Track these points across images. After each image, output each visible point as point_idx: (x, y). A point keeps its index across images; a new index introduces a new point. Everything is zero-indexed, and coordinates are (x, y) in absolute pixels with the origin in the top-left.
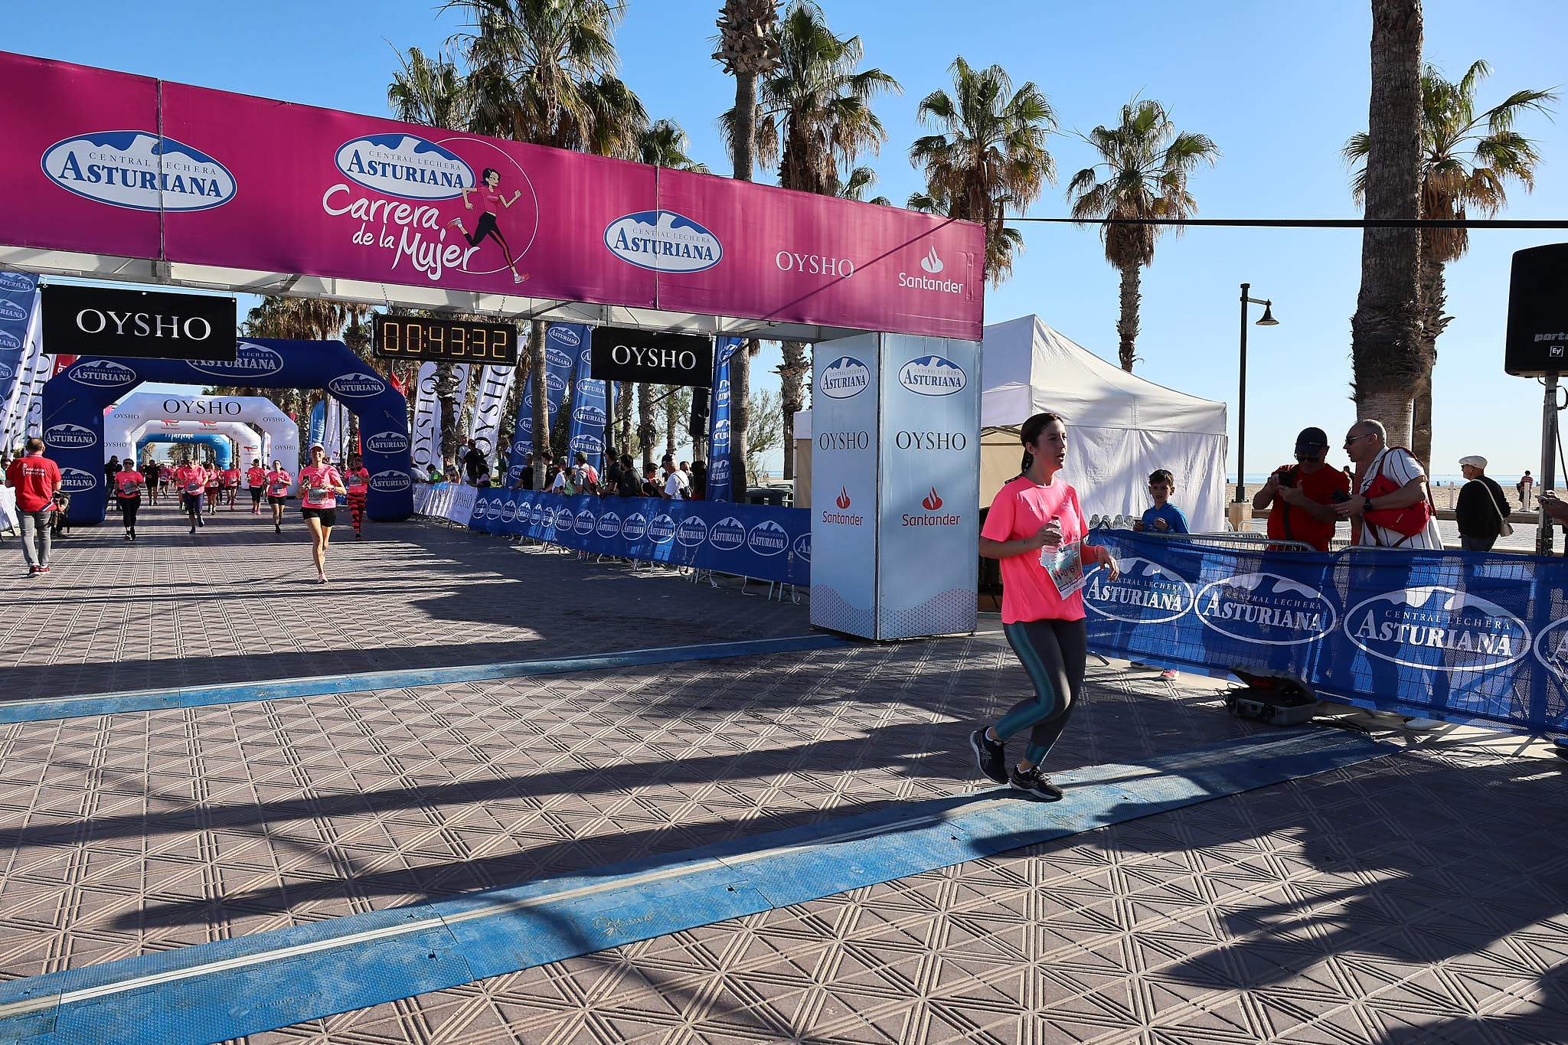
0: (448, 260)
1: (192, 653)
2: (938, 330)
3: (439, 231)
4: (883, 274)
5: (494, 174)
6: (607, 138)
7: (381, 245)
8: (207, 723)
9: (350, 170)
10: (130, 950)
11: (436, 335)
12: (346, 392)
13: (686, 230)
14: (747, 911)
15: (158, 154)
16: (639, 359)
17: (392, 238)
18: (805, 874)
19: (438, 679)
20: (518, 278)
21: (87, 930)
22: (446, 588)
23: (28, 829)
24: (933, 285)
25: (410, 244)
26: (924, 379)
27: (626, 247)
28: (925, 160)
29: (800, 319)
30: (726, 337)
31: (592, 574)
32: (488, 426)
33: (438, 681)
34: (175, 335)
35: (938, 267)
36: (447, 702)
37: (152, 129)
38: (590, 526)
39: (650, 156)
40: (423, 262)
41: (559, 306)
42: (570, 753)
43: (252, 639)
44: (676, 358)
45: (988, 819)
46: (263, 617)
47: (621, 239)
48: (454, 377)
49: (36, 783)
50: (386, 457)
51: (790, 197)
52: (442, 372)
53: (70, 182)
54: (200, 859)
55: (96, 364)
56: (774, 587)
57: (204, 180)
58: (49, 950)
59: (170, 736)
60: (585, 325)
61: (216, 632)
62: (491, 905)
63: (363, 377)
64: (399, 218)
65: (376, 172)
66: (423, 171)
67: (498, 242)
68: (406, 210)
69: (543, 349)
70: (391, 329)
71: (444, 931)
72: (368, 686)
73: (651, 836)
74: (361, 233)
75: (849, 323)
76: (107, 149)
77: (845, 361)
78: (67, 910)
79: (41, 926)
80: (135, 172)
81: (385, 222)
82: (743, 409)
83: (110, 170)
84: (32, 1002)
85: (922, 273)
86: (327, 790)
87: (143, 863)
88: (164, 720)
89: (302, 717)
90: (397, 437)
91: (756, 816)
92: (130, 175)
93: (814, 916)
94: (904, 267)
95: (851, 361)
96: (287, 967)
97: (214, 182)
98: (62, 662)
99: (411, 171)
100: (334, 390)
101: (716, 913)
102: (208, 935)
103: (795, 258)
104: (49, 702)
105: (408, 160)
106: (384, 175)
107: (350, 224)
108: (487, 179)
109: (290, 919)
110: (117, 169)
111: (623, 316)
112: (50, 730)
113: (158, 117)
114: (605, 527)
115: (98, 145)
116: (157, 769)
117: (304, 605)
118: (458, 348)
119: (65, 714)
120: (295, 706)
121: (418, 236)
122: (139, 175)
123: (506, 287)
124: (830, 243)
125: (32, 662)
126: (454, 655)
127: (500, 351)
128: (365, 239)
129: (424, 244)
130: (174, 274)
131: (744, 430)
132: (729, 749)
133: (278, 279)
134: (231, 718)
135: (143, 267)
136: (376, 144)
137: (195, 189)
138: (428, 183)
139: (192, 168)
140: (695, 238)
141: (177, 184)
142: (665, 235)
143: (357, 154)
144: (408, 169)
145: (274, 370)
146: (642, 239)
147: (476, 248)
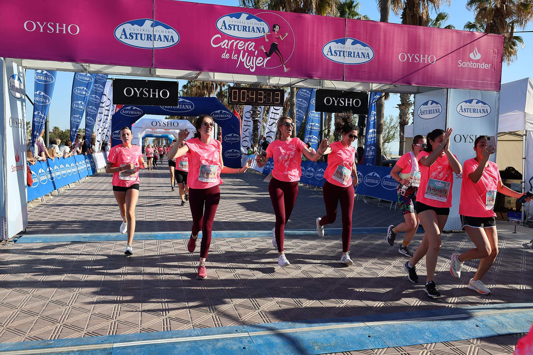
0: (258, 63)
1: (159, 219)
2: (477, 86)
3: (255, 51)
4: (450, 61)
5: (277, 27)
6: (324, 7)
7: (232, 58)
8: (164, 247)
9: (221, 28)
10: (136, 330)
11: (252, 94)
12: (217, 118)
13: (358, 46)
14: (376, 347)
15: (153, 27)
16: (336, 102)
17: (236, 55)
18: (404, 334)
19: (249, 235)
20: (285, 70)
21: (122, 321)
22: (253, 198)
23: (104, 281)
24: (475, 66)
25: (243, 58)
26: (469, 110)
27: (332, 55)
28: (474, 7)
29: (409, 83)
30: (375, 92)
31: (313, 195)
32: (271, 131)
33: (249, 236)
34: (157, 97)
35: (478, 57)
36: (252, 245)
37: (151, 18)
38: (312, 174)
39: (343, 13)
40: (248, 64)
41: (302, 81)
42: (301, 270)
43: (180, 215)
44: (352, 102)
45: (495, 319)
47: (329, 51)
48: (259, 111)
50: (231, 144)
51: (406, 28)
52: (254, 109)
53: (124, 40)
55: (129, 108)
56: (393, 204)
57: (168, 36)
58: (110, 326)
59: (151, 250)
60: (313, 89)
61: (168, 212)
62: (268, 330)
63: (223, 111)
64: (240, 47)
65: (231, 29)
66: (249, 27)
67: (279, 56)
68: (242, 44)
69: (295, 99)
70: (235, 93)
71: (249, 339)
72: (223, 236)
73: (334, 309)
74: (225, 54)
75: (433, 84)
76: (136, 26)
77: (430, 102)
78: (116, 312)
79: (107, 317)
80: (145, 34)
81: (234, 49)
82: (381, 124)
83: (137, 34)
84: (104, 345)
85: (470, 60)
88: (149, 244)
90: (236, 136)
91: (381, 306)
92: (143, 36)
93: (407, 353)
94: (461, 57)
95: (433, 102)
96: (190, 344)
97: (172, 37)
98: (115, 220)
99: (245, 28)
100: (213, 117)
101: (362, 346)
102: (163, 328)
103: (408, 56)
104: (111, 234)
105: (244, 23)
106: (234, 30)
107: (221, 50)
108: (274, 29)
109: (192, 326)
110: (139, 34)
111: (329, 84)
112: (111, 245)
113: (153, 12)
114: (319, 175)
115: (133, 25)
118: (261, 99)
119: (116, 239)
121: (247, 54)
122: (146, 35)
123: (281, 74)
124: (425, 47)
125: (106, 219)
126: (256, 226)
127: (277, 100)
128: (226, 56)
129: (249, 57)
130: (157, 73)
131: (381, 133)
132: (370, 275)
133: (194, 74)
134: (173, 245)
135: (147, 71)
136: (231, 18)
137: (165, 40)
138: (251, 32)
139: (164, 32)
140: (362, 49)
141: (159, 38)
142: (349, 48)
143: (224, 21)
144: (243, 26)
145: (191, 109)
146: (338, 51)
147: (270, 58)
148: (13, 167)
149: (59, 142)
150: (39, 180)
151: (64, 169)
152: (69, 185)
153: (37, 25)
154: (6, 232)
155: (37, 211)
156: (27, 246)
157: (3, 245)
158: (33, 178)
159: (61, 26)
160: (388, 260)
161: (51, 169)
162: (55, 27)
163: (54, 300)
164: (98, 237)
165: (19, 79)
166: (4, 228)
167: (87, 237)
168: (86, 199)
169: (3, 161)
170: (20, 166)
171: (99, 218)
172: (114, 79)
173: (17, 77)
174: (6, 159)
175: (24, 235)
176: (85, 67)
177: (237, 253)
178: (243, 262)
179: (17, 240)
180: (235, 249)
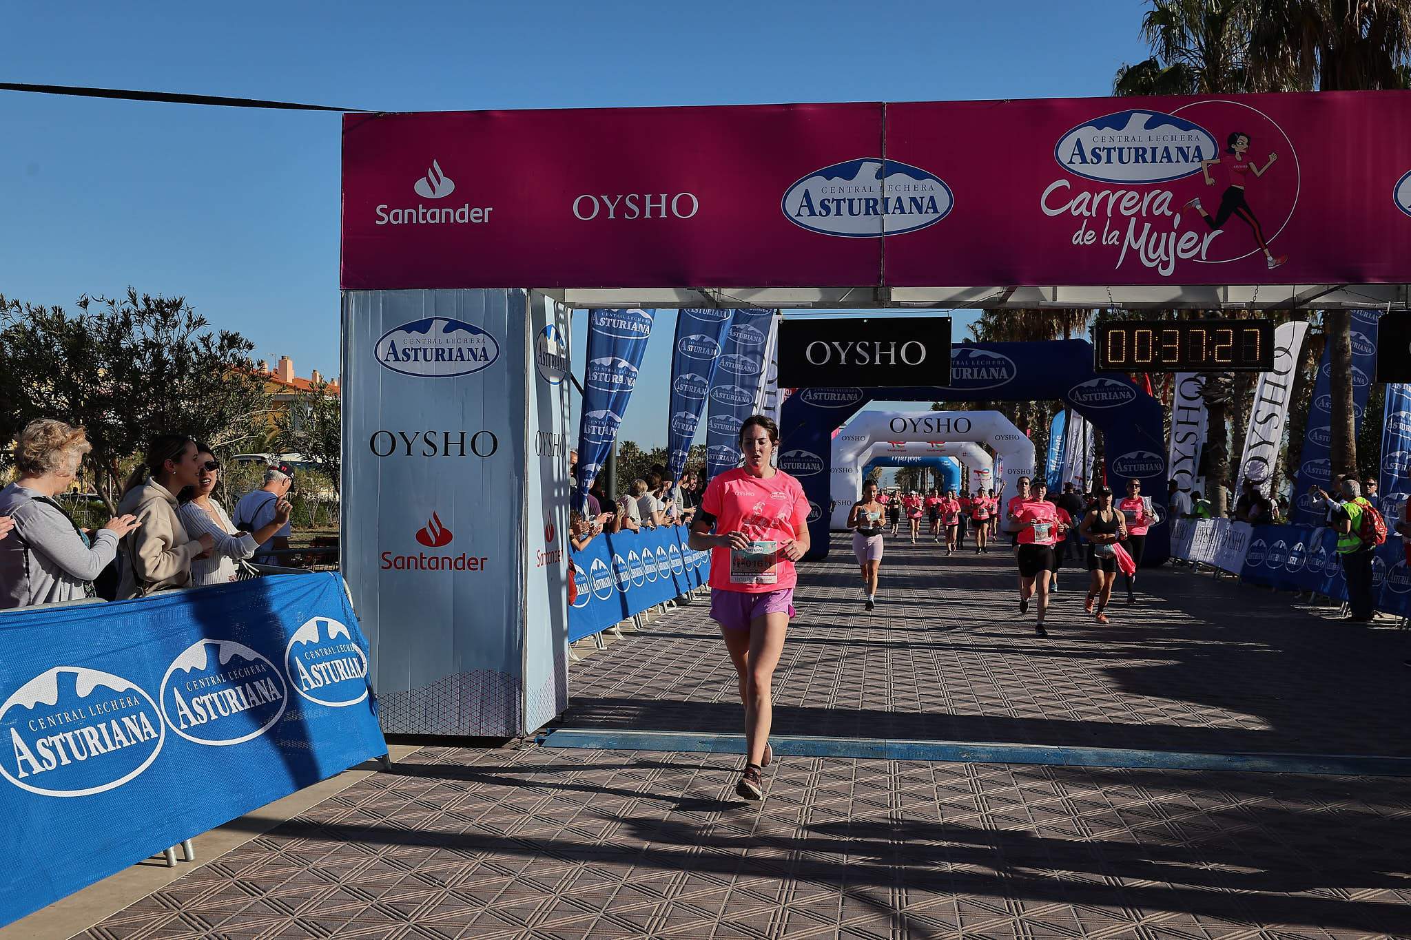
0: (1183, 251)
1: (901, 705)
3: (1173, 216)
5: (1242, 139)
7: (1104, 243)
8: (909, 778)
9: (1071, 162)
11: (1170, 340)
12: (1088, 402)
15: (882, 178)
17: (1117, 233)
20: (1271, 262)
25: (1137, 236)
34: (893, 362)
40: (1152, 256)
41: (1332, 290)
43: (963, 696)
46: (977, 672)
49: (757, 811)
53: (806, 220)
54: (891, 905)
57: (922, 198)
59: (873, 786)
60: (1374, 310)
61: (926, 685)
63: (1109, 382)
64: (1126, 208)
65: (1099, 158)
66: (1154, 150)
67: (1248, 221)
68: (1134, 197)
70: (1117, 338)
72: (1082, 761)
74: (1081, 232)
76: (837, 181)
80: (860, 200)
81: (1109, 215)
83: (838, 202)
87: (841, 898)
88: (869, 769)
89: (1003, 785)
90: (1151, 458)
92: (856, 203)
97: (932, 199)
98: (783, 701)
99: (1140, 151)
100: (1074, 400)
105: (1137, 139)
106: (1109, 161)
107: (1071, 223)
108: (1233, 146)
110: (844, 200)
113: (881, 141)
115: (829, 179)
116: (860, 815)
117: (1022, 662)
118: (1197, 353)
119: (782, 752)
120: (999, 773)
121: (1147, 226)
122: (863, 202)
123: (1255, 275)
126: (1192, 738)
128: (1086, 237)
129: (1155, 234)
130: (894, 298)
133: (995, 292)
134: (933, 777)
135: (866, 293)
136: (1100, 128)
137: (914, 209)
138: (1161, 162)
139: (912, 188)
141: (897, 206)
143: (1079, 143)
144: (1137, 150)
145: (1006, 380)
147: (1219, 232)
150: (592, 590)
152: (662, 604)
153: (602, 202)
154: (521, 716)
155: (587, 670)
156: (569, 754)
157: (514, 749)
158: (579, 584)
159: (655, 200)
161: (620, 559)
162: (641, 204)
163: (634, 883)
164: (736, 743)
165: (558, 336)
166: (518, 706)
167: (710, 743)
168: (707, 645)
169: (521, 540)
170: (556, 552)
172: (781, 322)
173: (553, 331)
174: (527, 534)
175: (560, 728)
176: (711, 294)
177: (1119, 811)
178: (1135, 836)
179: (545, 740)
180: (1116, 799)
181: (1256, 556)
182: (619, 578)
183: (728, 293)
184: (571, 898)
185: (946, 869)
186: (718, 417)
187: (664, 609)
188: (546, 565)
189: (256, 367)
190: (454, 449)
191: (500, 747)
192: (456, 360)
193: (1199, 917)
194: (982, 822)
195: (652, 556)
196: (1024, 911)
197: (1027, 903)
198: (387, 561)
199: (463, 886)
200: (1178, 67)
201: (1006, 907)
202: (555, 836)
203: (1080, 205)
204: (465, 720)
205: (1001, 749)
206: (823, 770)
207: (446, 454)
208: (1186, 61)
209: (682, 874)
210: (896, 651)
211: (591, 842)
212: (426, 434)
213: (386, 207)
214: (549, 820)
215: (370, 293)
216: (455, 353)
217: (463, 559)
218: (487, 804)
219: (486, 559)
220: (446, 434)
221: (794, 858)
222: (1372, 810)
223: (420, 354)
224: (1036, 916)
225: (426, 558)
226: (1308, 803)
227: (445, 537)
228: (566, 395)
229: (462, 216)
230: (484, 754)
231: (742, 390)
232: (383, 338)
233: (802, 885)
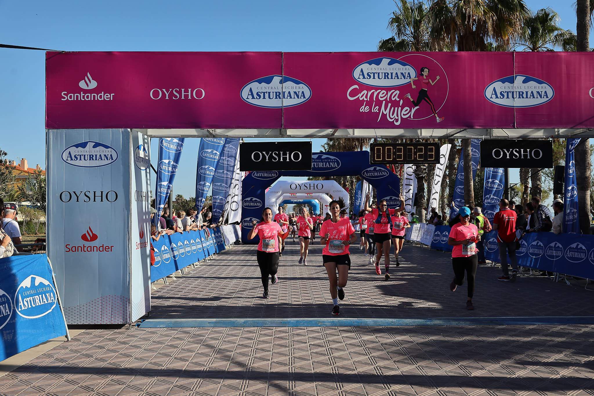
0: (404, 115)
3: (400, 101)
5: (426, 70)
7: (373, 111)
8: (297, 334)
9: (359, 78)
11: (400, 151)
12: (369, 177)
13: (532, 84)
15: (282, 83)
16: (508, 154)
17: (377, 107)
20: (438, 120)
25: (386, 110)
27: (497, 97)
34: (288, 160)
37: (279, 73)
40: (392, 117)
41: (462, 131)
44: (530, 153)
46: (326, 289)
47: (494, 93)
49: (232, 351)
53: (251, 101)
54: (288, 388)
57: (299, 92)
59: (281, 338)
60: (478, 139)
61: (304, 295)
63: (378, 168)
64: (381, 97)
65: (370, 77)
66: (392, 73)
67: (428, 103)
68: (384, 93)
70: (379, 150)
72: (367, 324)
74: (363, 107)
76: (263, 84)
80: (273, 92)
81: (375, 100)
82: (586, 178)
83: (264, 93)
86: (341, 368)
87: (267, 386)
88: (280, 331)
89: (335, 335)
90: (395, 199)
92: (271, 94)
97: (303, 92)
98: (244, 304)
99: (386, 74)
100: (364, 176)
104: (238, 320)
105: (385, 69)
106: (374, 78)
107: (359, 103)
108: (423, 73)
110: (267, 92)
111: (498, 133)
112: (238, 331)
113: (282, 68)
115: (260, 83)
116: (276, 351)
118: (410, 156)
119: (244, 325)
120: (334, 330)
121: (390, 105)
122: (274, 93)
123: (432, 124)
126: (410, 313)
127: (431, 156)
128: (366, 109)
129: (393, 108)
130: (288, 133)
131: (588, 190)
132: (549, 373)
133: (329, 131)
134: (307, 333)
135: (276, 131)
136: (370, 65)
137: (296, 96)
138: (395, 79)
139: (294, 88)
140: (537, 88)
141: (289, 95)
142: (519, 88)
143: (362, 71)
145: (337, 167)
146: (506, 92)
147: (418, 107)
148: (137, 244)
149: (183, 215)
150: (162, 259)
151: (188, 246)
152: (193, 264)
153: (163, 92)
154: (129, 314)
155: (159, 294)
156: (151, 330)
157: (127, 329)
158: (156, 256)
159: (186, 91)
160: (579, 356)
161: (174, 246)
162: (180, 93)
163: (179, 385)
164: (224, 323)
165: (144, 149)
166: (128, 310)
167: (213, 323)
169: (128, 238)
171: (226, 302)
172: (241, 144)
173: (142, 147)
174: (131, 235)
175: (147, 319)
176: (211, 132)
177: (382, 344)
178: (388, 354)
179: (140, 325)
180: (380, 339)
181: (437, 238)
182: (173, 253)
183: (219, 131)
184: (150, 393)
185: (311, 372)
186: (217, 184)
187: (194, 266)
188: (140, 249)
189: (8, 163)
190: (98, 199)
191: (120, 328)
192: (99, 160)
193: (413, 386)
194: (327, 351)
195: (189, 244)
196: (343, 387)
197: (344, 384)
198: (69, 248)
199: (102, 390)
200: (403, 41)
201: (336, 386)
202: (144, 366)
203: (363, 96)
204: (104, 317)
205: (334, 321)
206: (261, 332)
207: (95, 201)
208: (406, 38)
209: (200, 380)
210: (292, 281)
211: (160, 368)
212: (85, 193)
213: (66, 93)
214: (141, 359)
215: (60, 131)
216: (98, 157)
217: (103, 246)
218: (113, 354)
219: (113, 246)
220: (95, 192)
221: (248, 371)
222: (481, 339)
223: (82, 157)
224: (348, 389)
225: (86, 247)
226: (456, 338)
227: (94, 237)
228: (148, 175)
229: (101, 97)
230: (113, 332)
231: (227, 172)
232: (65, 150)
233: (251, 382)
